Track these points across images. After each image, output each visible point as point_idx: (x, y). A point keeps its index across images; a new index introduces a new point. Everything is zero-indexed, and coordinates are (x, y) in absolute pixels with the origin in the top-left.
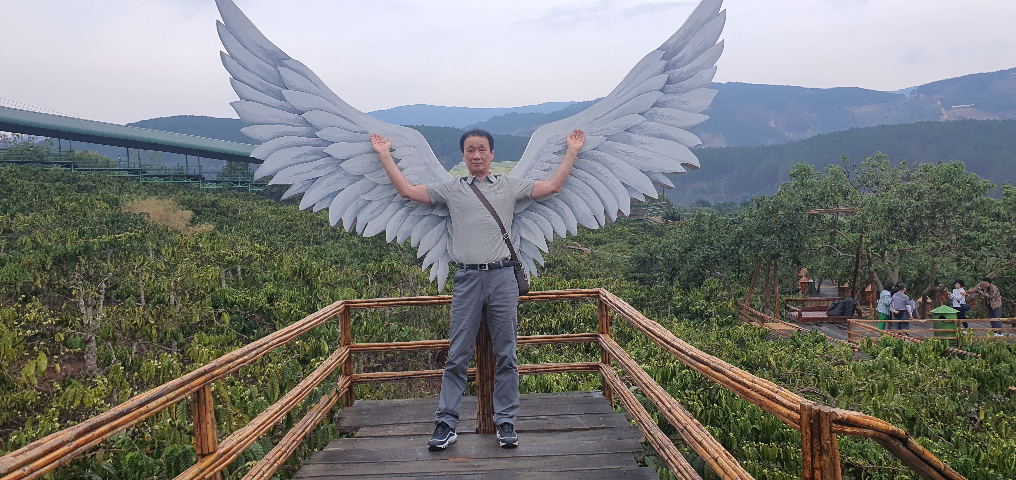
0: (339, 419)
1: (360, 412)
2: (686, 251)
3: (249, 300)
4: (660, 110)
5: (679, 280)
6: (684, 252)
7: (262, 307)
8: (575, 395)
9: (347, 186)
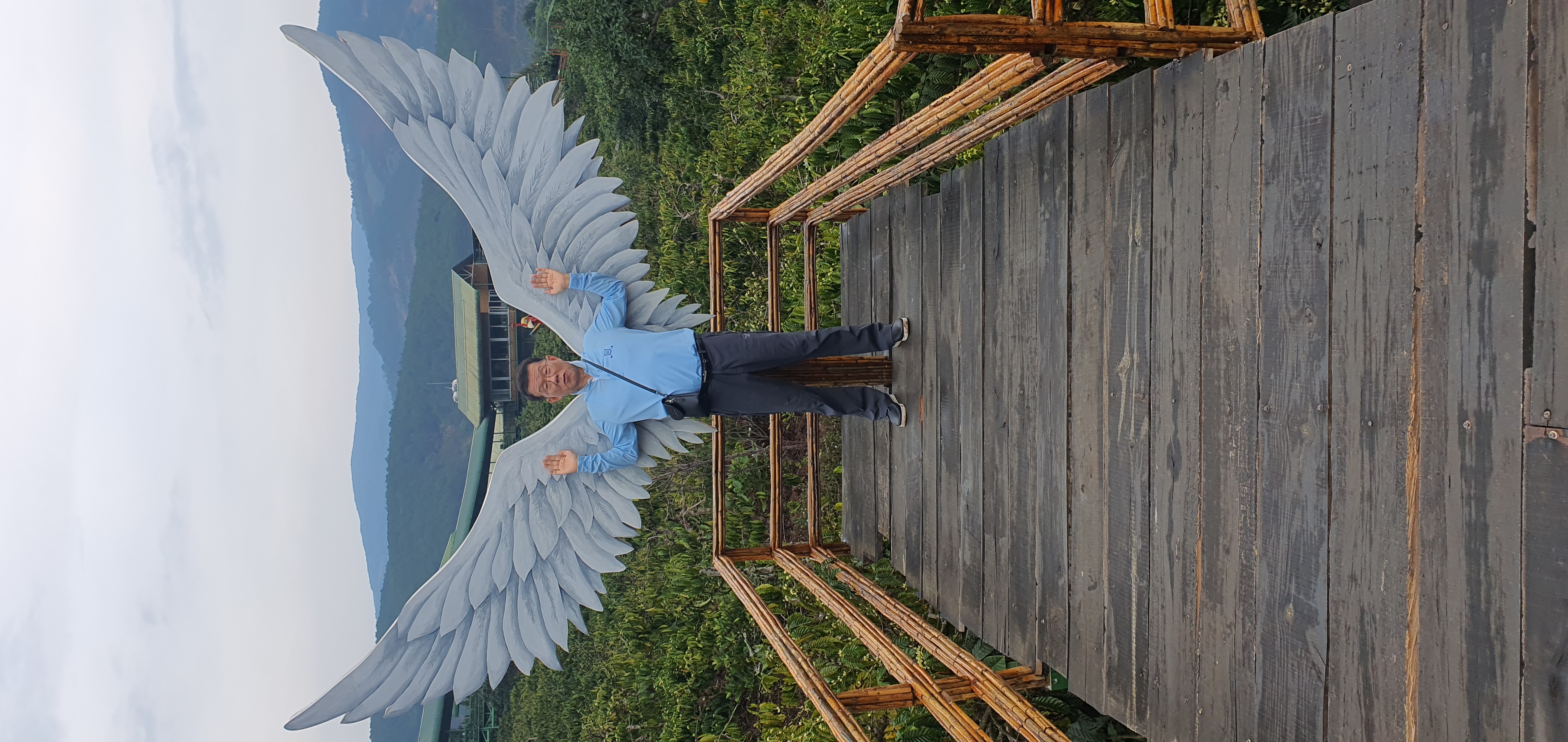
0: (866, 559)
1: (857, 534)
2: (618, 59)
3: (681, 708)
4: (478, 129)
5: (662, 72)
6: (619, 63)
7: (691, 689)
8: (845, 256)
9: (572, 549)
